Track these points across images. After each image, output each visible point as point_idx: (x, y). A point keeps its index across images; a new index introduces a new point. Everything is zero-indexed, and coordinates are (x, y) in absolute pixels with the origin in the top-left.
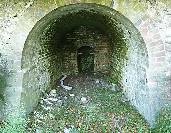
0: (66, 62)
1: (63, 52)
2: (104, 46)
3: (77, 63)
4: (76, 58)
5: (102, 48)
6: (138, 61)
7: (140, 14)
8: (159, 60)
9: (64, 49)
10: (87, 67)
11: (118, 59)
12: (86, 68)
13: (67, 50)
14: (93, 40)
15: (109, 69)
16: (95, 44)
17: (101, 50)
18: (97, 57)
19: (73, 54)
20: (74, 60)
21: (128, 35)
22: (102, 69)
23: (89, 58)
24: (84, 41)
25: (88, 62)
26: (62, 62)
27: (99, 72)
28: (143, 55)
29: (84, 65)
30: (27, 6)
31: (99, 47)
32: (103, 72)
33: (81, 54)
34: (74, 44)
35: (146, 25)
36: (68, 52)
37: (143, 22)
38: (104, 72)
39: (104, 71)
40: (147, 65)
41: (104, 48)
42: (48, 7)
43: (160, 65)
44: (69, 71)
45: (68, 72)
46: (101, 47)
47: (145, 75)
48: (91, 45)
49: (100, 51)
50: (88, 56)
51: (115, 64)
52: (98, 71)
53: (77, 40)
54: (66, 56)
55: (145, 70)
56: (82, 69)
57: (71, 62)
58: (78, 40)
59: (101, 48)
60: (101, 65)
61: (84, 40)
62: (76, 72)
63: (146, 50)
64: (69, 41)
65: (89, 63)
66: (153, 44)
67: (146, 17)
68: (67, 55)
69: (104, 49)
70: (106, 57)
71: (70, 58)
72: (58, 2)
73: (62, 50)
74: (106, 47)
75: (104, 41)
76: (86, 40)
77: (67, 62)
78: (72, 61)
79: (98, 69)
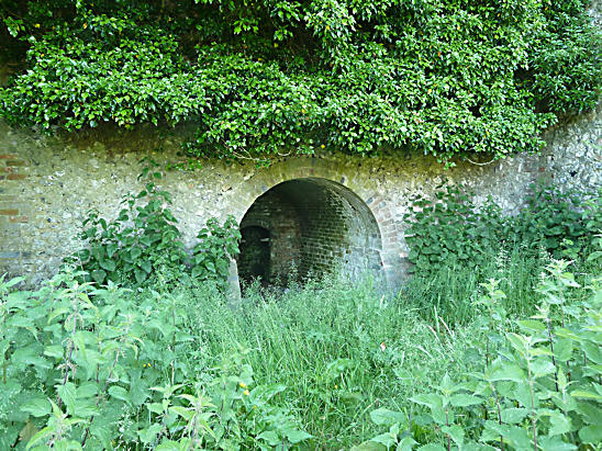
2: (288, 225)
5: (285, 230)
6: (367, 245)
7: (372, 192)
8: (392, 240)
11: (325, 247)
14: (269, 214)
16: (272, 222)
17: (283, 232)
18: (276, 246)
21: (351, 211)
28: (374, 236)
30: (246, 178)
31: (279, 228)
35: (376, 203)
37: (374, 200)
40: (381, 247)
41: (289, 228)
42: (272, 181)
43: (393, 246)
46: (284, 227)
47: (379, 259)
48: (263, 224)
49: (281, 234)
51: (318, 256)
55: (378, 253)
61: (252, 214)
63: (379, 231)
66: (385, 224)
67: (377, 195)
69: (288, 230)
70: (293, 246)
72: (283, 175)
76: (256, 214)
79: (279, 269)
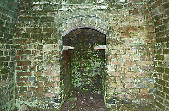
0: (28, 70)
1: (20, 41)
2: (135, 25)
3: (59, 72)
4: (55, 59)
5: (130, 31)
9: (24, 32)
10: (85, 82)
12: (83, 84)
13: (33, 36)
14: (105, 7)
15: (150, 91)
16: (111, 19)
17: (128, 35)
18: (116, 56)
19: (47, 48)
20: (50, 63)
22: (130, 91)
23: (91, 61)
24: (79, 9)
25: (89, 72)
26: (18, 69)
27: (123, 102)
29: (79, 77)
31: (121, 28)
32: (134, 101)
33: (72, 48)
34: (52, 19)
36: (33, 42)
38: (137, 101)
39: (138, 97)
41: (136, 29)
44: (35, 95)
45: (33, 99)
46: (128, 28)
48: (98, 24)
49: (125, 38)
50: (88, 58)
52: (121, 96)
53: (61, 7)
54: (29, 52)
56: (76, 85)
57: (43, 69)
58: (63, 8)
59: (127, 32)
60: (129, 80)
61: (80, 7)
62: (57, 101)
64: (38, 9)
65: (90, 74)
68: (32, 49)
69: (136, 33)
70: (142, 57)
71: (39, 58)
73: (18, 35)
74: (141, 28)
75: (136, 12)
76: (86, 7)
77: (32, 69)
78: (45, 68)
79: (119, 91)
